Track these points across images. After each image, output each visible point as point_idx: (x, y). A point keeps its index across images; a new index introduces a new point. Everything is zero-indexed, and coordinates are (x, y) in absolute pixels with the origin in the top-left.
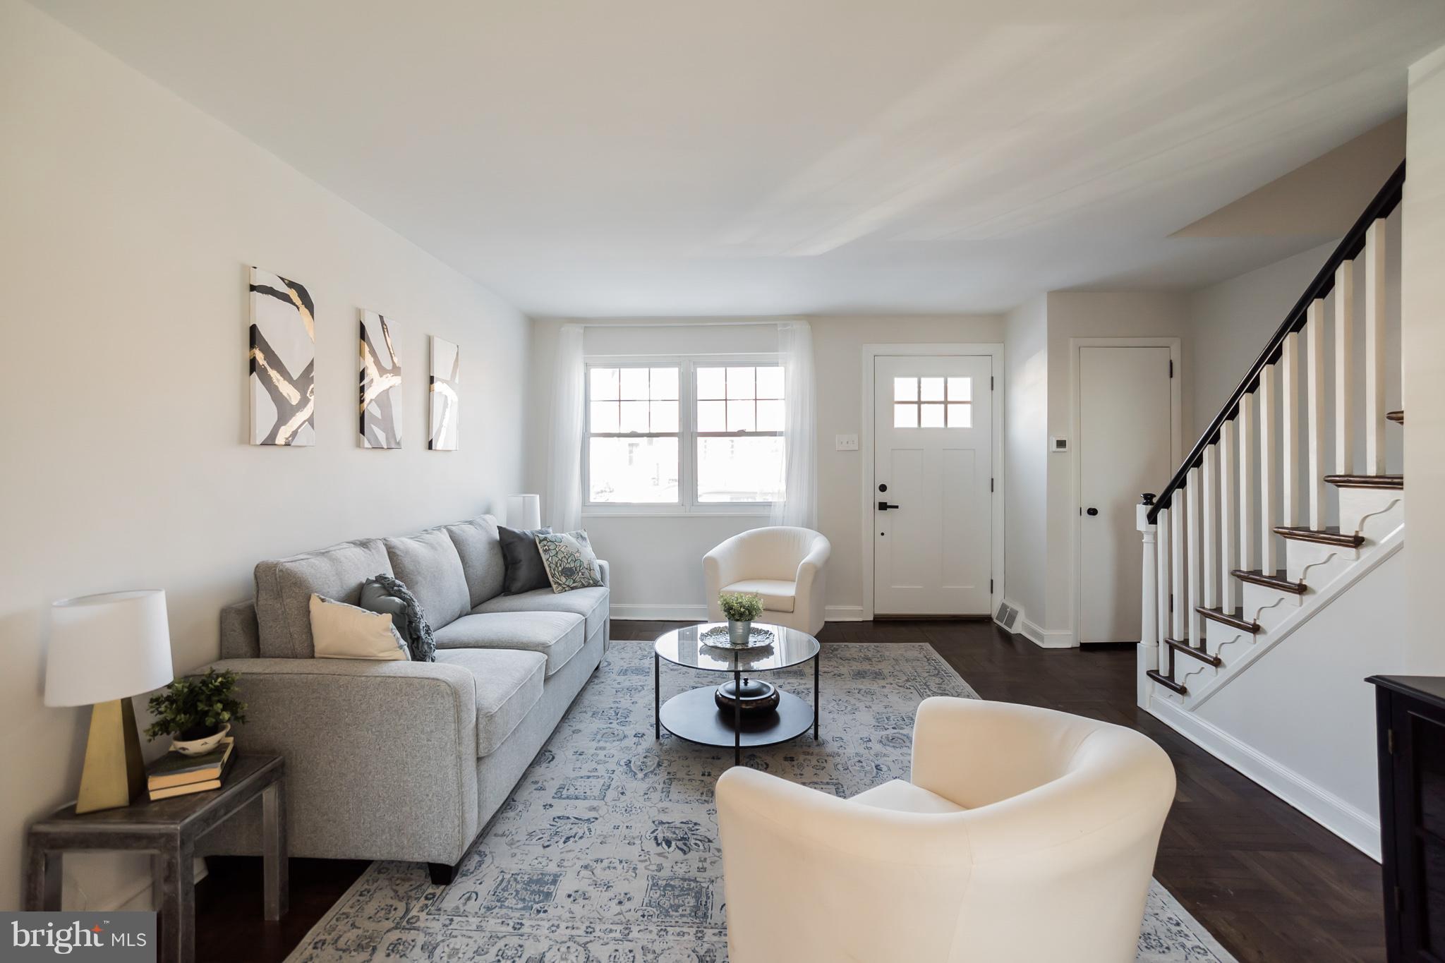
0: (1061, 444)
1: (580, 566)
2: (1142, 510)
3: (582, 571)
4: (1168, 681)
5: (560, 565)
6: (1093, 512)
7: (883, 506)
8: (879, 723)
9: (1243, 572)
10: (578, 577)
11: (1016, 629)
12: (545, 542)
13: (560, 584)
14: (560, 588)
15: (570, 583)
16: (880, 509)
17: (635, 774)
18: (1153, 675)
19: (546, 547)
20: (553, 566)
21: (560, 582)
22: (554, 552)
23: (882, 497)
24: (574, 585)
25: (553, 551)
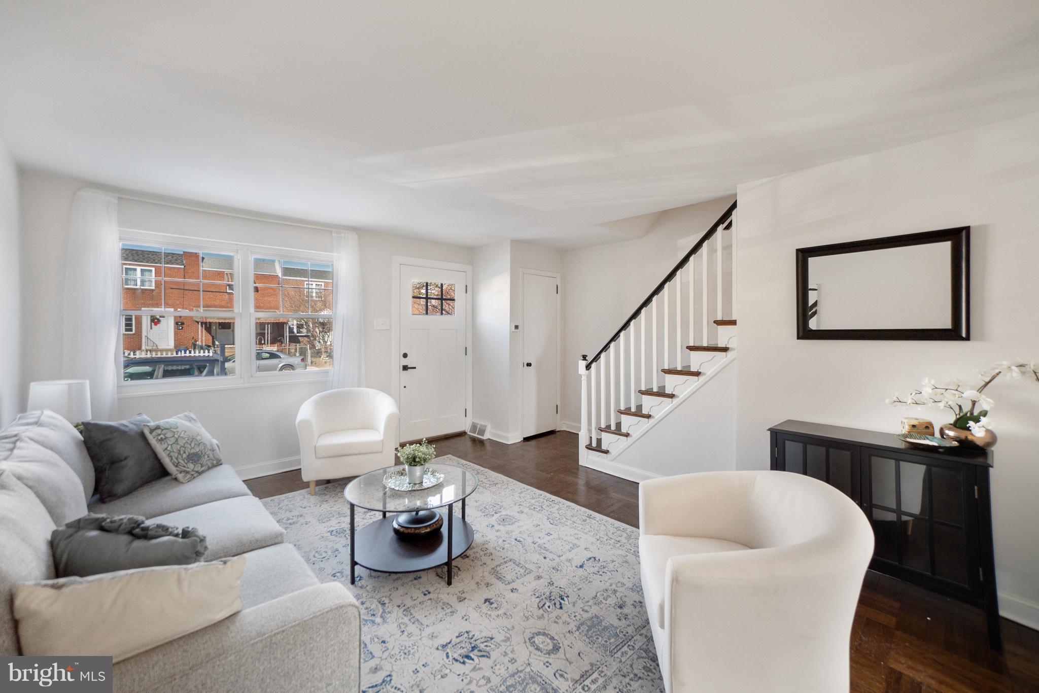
0: (517, 327)
1: (205, 449)
2: (582, 364)
3: (208, 453)
4: (599, 449)
5: (185, 452)
6: (529, 365)
7: (405, 368)
8: (483, 512)
9: (643, 391)
10: (204, 460)
11: (486, 436)
12: (159, 431)
13: (187, 472)
14: (188, 476)
15: (198, 468)
16: (403, 370)
17: (373, 622)
18: (589, 447)
19: (162, 436)
20: (175, 455)
21: (187, 470)
22: (173, 440)
23: (405, 362)
24: (203, 469)
25: (171, 439)
